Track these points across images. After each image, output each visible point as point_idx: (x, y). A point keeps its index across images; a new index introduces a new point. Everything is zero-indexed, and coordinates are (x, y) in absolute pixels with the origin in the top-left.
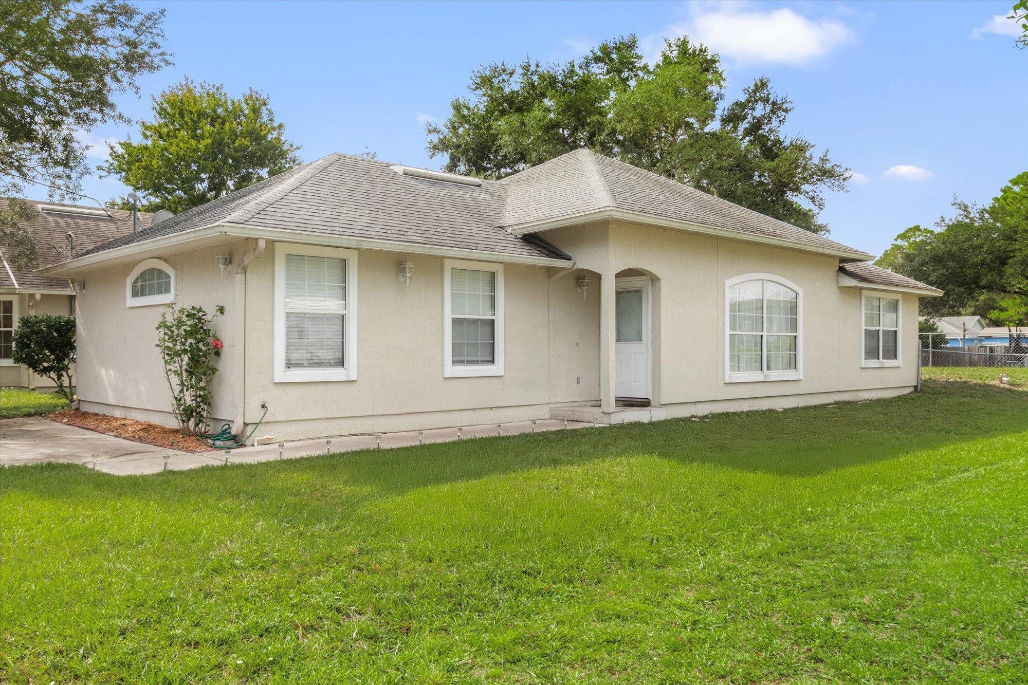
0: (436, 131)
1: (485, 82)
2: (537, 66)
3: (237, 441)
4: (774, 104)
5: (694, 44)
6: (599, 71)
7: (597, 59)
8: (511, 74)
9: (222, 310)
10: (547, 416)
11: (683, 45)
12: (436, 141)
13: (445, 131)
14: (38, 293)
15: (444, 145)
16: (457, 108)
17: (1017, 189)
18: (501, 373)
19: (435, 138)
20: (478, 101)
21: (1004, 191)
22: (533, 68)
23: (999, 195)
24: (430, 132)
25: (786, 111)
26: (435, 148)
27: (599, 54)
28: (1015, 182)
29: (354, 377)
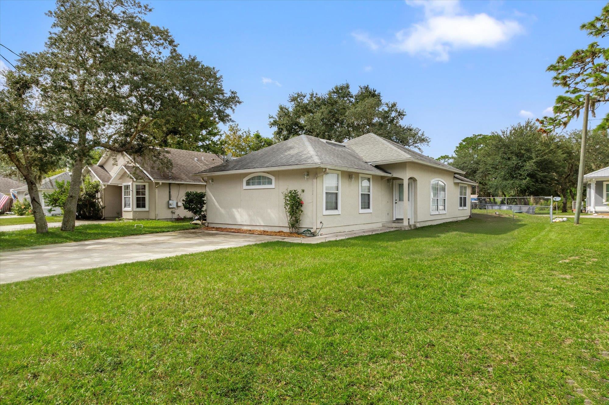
0: (272, 117)
1: (294, 99)
2: (316, 95)
3: (313, 235)
4: (399, 112)
5: (371, 88)
6: (335, 96)
7: (334, 92)
8: (304, 97)
9: (303, 191)
10: (381, 226)
11: (366, 88)
12: (272, 121)
13: (276, 117)
14: (161, 182)
15: (275, 123)
16: (281, 108)
17: (464, 143)
18: (371, 212)
19: (272, 120)
20: (291, 107)
21: (460, 144)
22: (315, 95)
23: (458, 145)
24: (270, 118)
25: (404, 115)
26: (272, 124)
27: (335, 91)
28: (464, 141)
29: (340, 213)
